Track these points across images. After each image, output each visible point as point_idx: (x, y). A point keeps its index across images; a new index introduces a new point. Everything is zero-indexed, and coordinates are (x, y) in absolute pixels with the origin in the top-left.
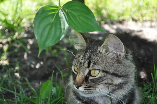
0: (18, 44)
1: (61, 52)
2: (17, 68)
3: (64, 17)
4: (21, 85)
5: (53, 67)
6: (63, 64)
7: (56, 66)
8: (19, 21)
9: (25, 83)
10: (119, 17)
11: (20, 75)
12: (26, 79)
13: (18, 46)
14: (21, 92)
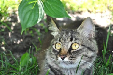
0: (4, 25)
1: (36, 33)
2: (3, 43)
3: (41, 5)
4: (6, 56)
5: (30, 43)
6: (37, 41)
7: (32, 42)
8: (5, 9)
9: (9, 54)
10: (78, 9)
11: (5, 48)
12: (10, 51)
13: (5, 27)
14: (6, 61)
